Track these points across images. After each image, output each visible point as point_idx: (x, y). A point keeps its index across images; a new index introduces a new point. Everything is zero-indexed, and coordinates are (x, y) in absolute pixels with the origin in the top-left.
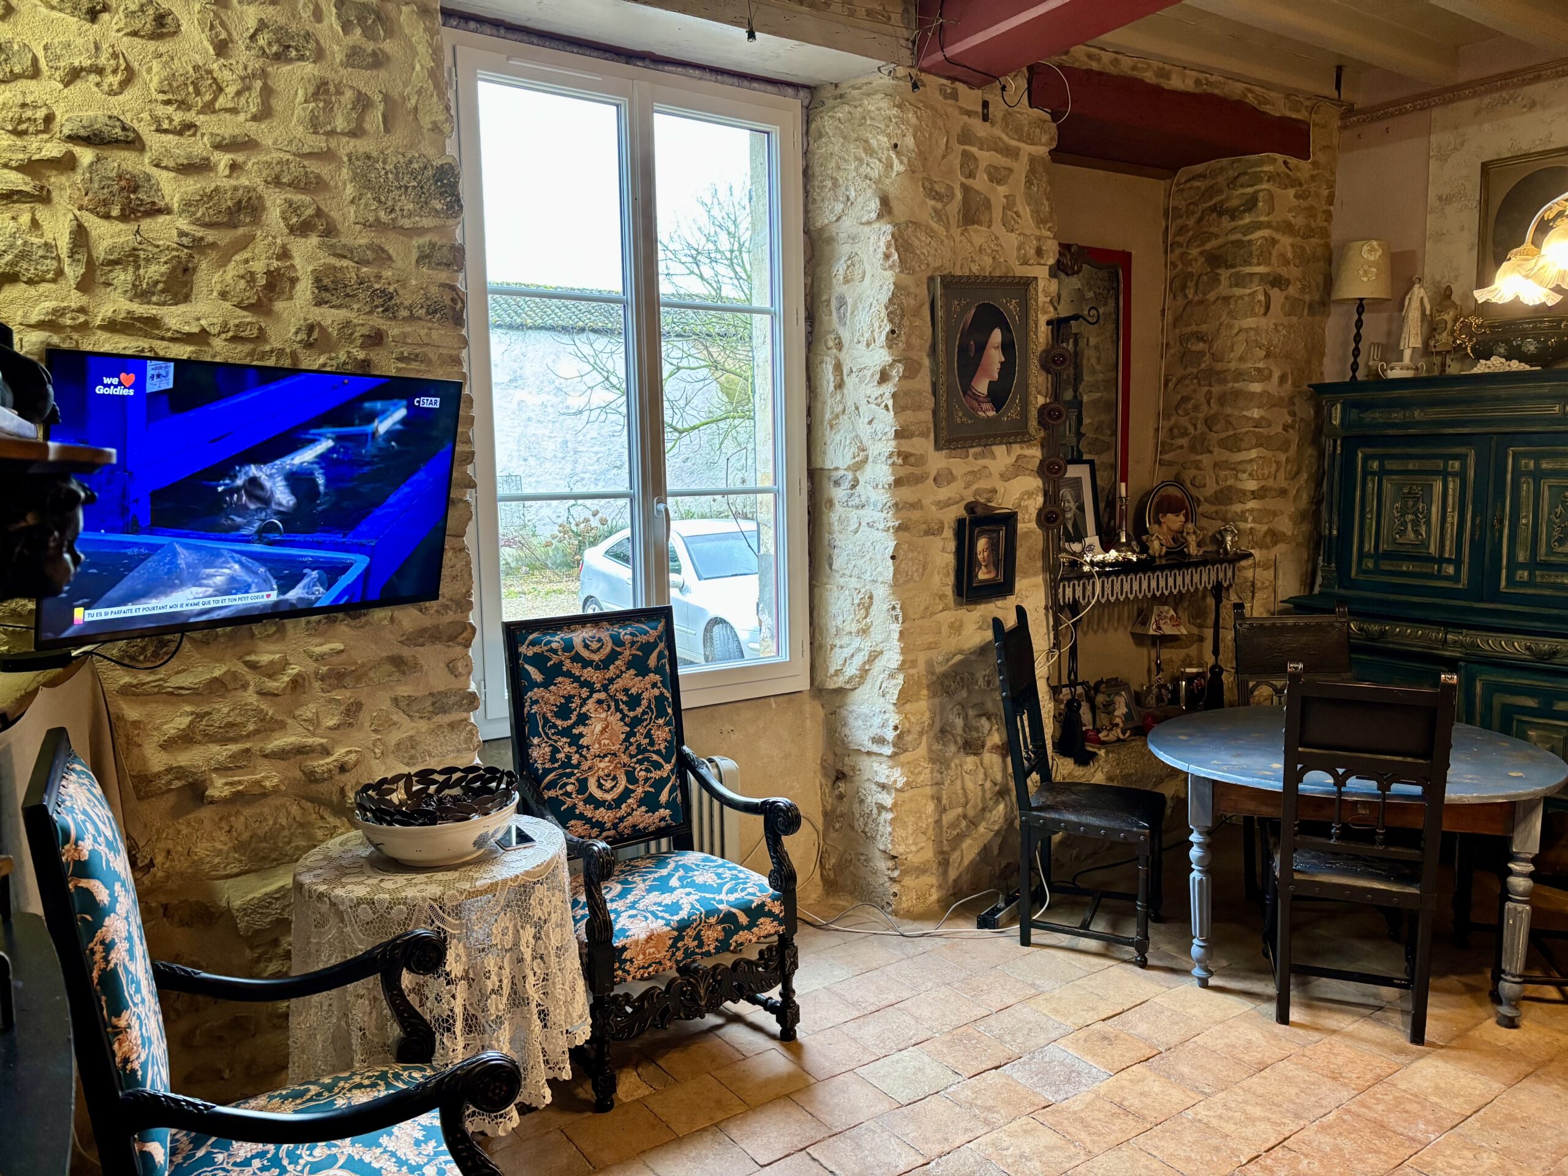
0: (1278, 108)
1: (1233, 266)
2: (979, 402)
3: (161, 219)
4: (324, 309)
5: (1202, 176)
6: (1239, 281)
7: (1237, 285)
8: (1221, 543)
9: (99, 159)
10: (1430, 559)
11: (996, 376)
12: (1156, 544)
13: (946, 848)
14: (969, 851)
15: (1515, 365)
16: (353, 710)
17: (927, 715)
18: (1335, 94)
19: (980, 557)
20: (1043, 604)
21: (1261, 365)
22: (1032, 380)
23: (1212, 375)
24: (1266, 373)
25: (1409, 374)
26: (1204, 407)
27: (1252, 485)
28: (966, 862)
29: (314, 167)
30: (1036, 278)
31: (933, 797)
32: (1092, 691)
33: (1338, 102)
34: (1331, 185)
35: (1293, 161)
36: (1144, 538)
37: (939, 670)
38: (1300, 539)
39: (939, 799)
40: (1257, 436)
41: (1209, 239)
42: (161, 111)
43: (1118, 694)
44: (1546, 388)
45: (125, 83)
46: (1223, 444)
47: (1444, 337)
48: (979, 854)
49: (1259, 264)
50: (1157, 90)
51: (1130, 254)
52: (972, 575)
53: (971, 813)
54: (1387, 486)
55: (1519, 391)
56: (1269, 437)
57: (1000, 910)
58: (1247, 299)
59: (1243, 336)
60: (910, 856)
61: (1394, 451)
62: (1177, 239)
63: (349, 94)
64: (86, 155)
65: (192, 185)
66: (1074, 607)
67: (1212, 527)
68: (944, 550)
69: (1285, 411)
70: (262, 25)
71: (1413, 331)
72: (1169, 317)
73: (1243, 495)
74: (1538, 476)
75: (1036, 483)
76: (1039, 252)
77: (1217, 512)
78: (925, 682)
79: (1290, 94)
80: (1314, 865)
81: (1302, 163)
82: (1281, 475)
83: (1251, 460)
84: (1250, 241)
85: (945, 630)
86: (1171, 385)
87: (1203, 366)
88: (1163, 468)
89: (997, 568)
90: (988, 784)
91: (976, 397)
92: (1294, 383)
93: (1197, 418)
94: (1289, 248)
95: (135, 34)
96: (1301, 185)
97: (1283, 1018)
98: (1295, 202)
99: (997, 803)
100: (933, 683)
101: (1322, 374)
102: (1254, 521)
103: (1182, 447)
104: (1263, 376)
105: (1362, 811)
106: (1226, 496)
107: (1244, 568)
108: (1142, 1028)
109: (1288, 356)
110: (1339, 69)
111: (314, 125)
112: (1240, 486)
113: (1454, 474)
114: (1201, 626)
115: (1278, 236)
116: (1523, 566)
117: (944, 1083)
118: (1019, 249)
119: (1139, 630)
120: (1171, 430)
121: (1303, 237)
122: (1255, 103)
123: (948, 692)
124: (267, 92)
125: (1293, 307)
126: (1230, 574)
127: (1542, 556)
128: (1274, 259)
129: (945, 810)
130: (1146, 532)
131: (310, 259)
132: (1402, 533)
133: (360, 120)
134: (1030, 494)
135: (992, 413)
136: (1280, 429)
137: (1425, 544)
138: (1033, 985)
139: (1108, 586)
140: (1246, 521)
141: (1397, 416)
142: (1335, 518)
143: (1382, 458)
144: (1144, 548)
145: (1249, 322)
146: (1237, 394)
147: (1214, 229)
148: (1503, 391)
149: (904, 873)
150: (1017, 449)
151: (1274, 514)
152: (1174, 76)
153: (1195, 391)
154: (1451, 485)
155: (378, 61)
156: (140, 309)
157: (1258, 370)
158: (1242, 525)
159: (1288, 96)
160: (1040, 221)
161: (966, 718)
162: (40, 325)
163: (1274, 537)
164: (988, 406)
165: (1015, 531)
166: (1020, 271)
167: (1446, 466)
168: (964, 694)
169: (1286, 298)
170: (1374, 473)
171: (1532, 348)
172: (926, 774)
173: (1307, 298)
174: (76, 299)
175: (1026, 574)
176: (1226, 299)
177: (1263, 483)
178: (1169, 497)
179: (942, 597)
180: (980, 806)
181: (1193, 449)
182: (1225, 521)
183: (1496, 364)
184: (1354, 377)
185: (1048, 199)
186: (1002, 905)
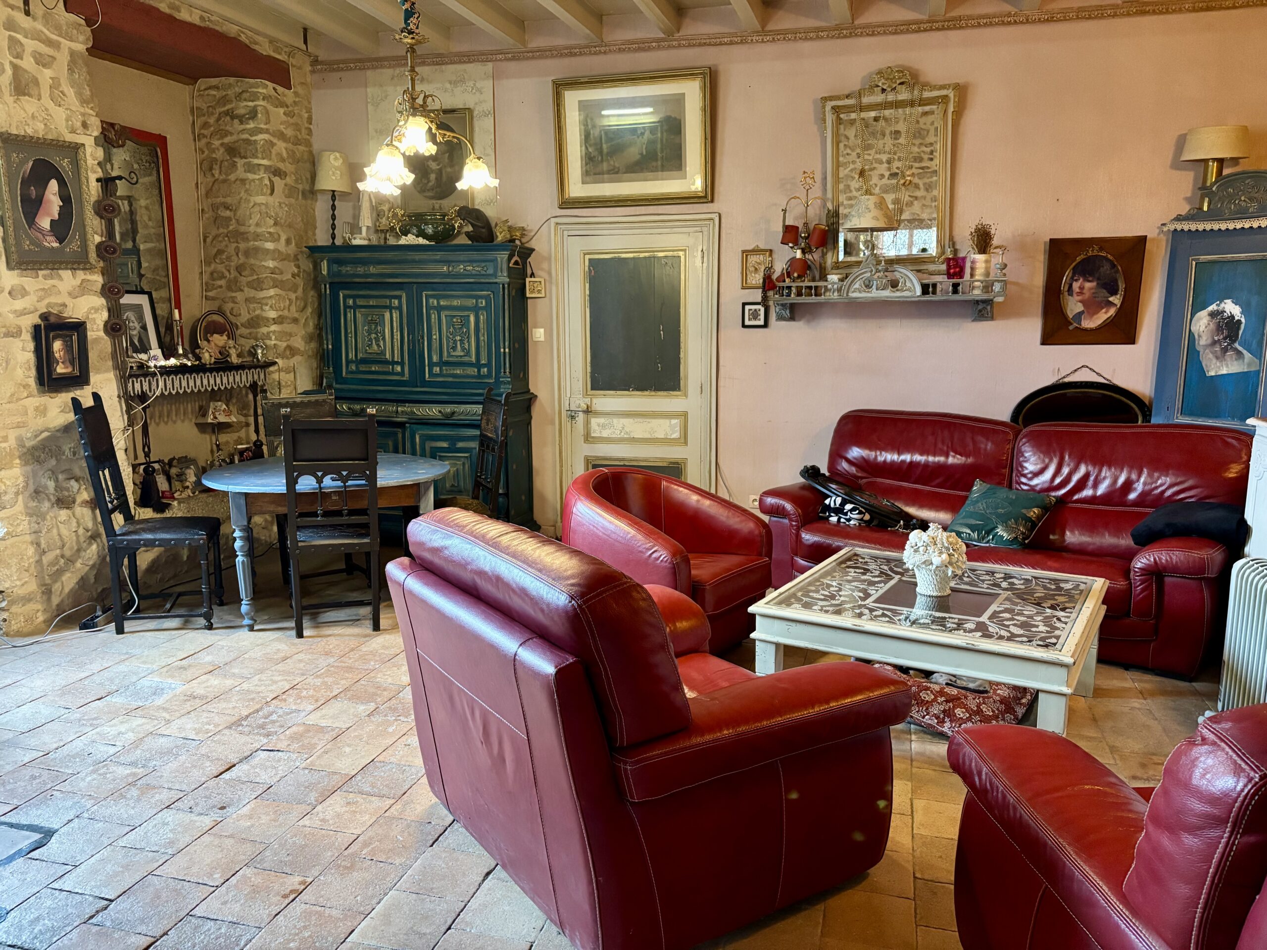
0: (265, 49)
1: (246, 158)
2: (43, 235)
5: (216, 87)
6: (251, 168)
7: (249, 172)
8: (254, 355)
10: (386, 362)
11: (56, 217)
12: (207, 355)
13: (48, 580)
14: (69, 581)
15: (421, 241)
17: (21, 479)
18: (304, 47)
19: (57, 355)
20: (116, 393)
21: (271, 230)
22: (88, 222)
23: (239, 236)
24: (276, 236)
25: (365, 243)
26: (234, 258)
27: (273, 314)
28: (67, 590)
30: (83, 145)
31: (32, 543)
32: (167, 466)
33: (307, 52)
34: (309, 111)
35: (280, 89)
36: (197, 351)
37: (29, 444)
38: (310, 353)
39: (38, 544)
40: (274, 280)
41: (226, 136)
43: (188, 467)
44: (439, 255)
46: (250, 285)
47: (384, 221)
48: (78, 583)
49: (263, 159)
50: (171, 19)
51: (165, 138)
52: (51, 370)
53: (68, 553)
54: (358, 315)
55: (425, 257)
56: (282, 281)
57: (98, 617)
58: (257, 182)
59: (257, 209)
60: (15, 590)
61: (361, 293)
62: (202, 131)
66: (142, 397)
67: (248, 344)
68: (23, 349)
69: (293, 264)
71: (366, 216)
72: (202, 190)
73: (267, 321)
74: (440, 309)
75: (102, 301)
76: (85, 125)
77: (250, 334)
78: (17, 454)
79: (272, 41)
80: (311, 537)
81: (287, 91)
82: (293, 308)
83: (271, 297)
84: (255, 141)
85: (31, 412)
86: (209, 240)
87: (231, 228)
88: (209, 302)
89: (72, 363)
90: (81, 531)
91: (40, 230)
92: (296, 245)
93: (230, 266)
94: (284, 151)
96: (287, 107)
97: (300, 635)
98: (284, 118)
99: (90, 544)
100: (25, 454)
101: (315, 240)
102: (276, 339)
103: (221, 287)
104: (275, 238)
105: (334, 498)
106: (255, 322)
107: (273, 372)
108: (209, 658)
109: (290, 226)
110: (305, 30)
112: (264, 314)
113: (396, 308)
114: (246, 416)
115: (275, 141)
116: (436, 364)
117: (59, 714)
118: (67, 120)
119: (201, 421)
120: (212, 274)
121: (293, 144)
122: (247, 42)
123: (38, 461)
125: (291, 192)
126: (262, 376)
127: (445, 358)
128: (273, 156)
129: (44, 552)
130: (198, 347)
132: (370, 346)
134: (96, 310)
135: (56, 245)
136: (290, 276)
137: (383, 353)
138: (127, 653)
139: (169, 383)
140: (270, 339)
141: (360, 270)
142: (330, 337)
143: (354, 297)
144: (198, 358)
145: (260, 199)
146: (257, 250)
147: (228, 128)
148: (418, 256)
149: (12, 603)
150: (81, 275)
151: (291, 335)
152: (183, 10)
153: (227, 246)
154: (394, 315)
157: (270, 233)
158: (268, 342)
159: (271, 42)
160: (84, 102)
161: (57, 480)
163: (292, 351)
164: (52, 238)
165: (86, 336)
166: (69, 138)
167: (391, 302)
168: (53, 462)
169: (286, 185)
170: (350, 307)
171: (430, 231)
172: (25, 525)
173: (300, 187)
175: (98, 371)
176: (243, 181)
177: (280, 313)
178: (214, 322)
179: (26, 386)
180: (76, 548)
181: (229, 288)
182: (256, 339)
183: (410, 239)
184: (333, 243)
185: (88, 85)
186: (99, 613)
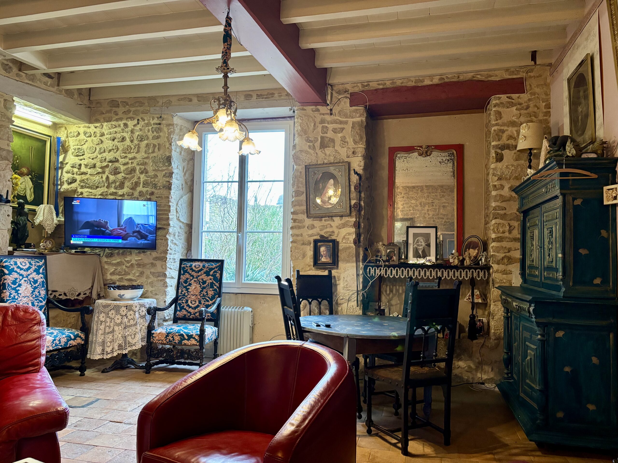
0: (501, 76)
2: (324, 203)
3: (120, 174)
4: (144, 188)
9: (112, 165)
16: (142, 273)
18: (533, 63)
19: (322, 253)
22: (347, 195)
24: (500, 186)
29: (145, 160)
34: (547, 100)
35: (513, 95)
42: (122, 154)
45: (117, 151)
51: (464, 145)
52: (317, 259)
63: (152, 145)
64: (110, 164)
65: (125, 167)
68: (310, 251)
69: (517, 203)
70: (138, 135)
75: (353, 230)
76: (355, 153)
89: (330, 257)
91: (323, 201)
95: (119, 142)
96: (521, 104)
98: (517, 112)
102: (494, 251)
104: (498, 188)
110: (533, 53)
111: (146, 152)
112: (491, 236)
115: (505, 128)
118: (346, 153)
124: (139, 147)
131: (143, 178)
133: (154, 149)
134: (349, 234)
135: (330, 207)
136: (514, 211)
150: (345, 219)
155: (158, 137)
156: (115, 191)
157: (495, 186)
159: (507, 71)
160: (355, 142)
162: (100, 195)
164: (328, 204)
166: (347, 160)
174: (106, 190)
177: (501, 235)
178: (473, 242)
179: (308, 265)
185: (358, 135)
